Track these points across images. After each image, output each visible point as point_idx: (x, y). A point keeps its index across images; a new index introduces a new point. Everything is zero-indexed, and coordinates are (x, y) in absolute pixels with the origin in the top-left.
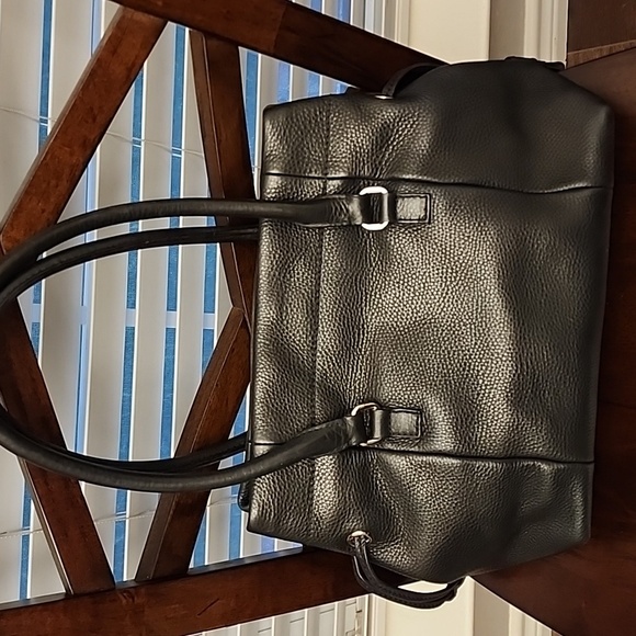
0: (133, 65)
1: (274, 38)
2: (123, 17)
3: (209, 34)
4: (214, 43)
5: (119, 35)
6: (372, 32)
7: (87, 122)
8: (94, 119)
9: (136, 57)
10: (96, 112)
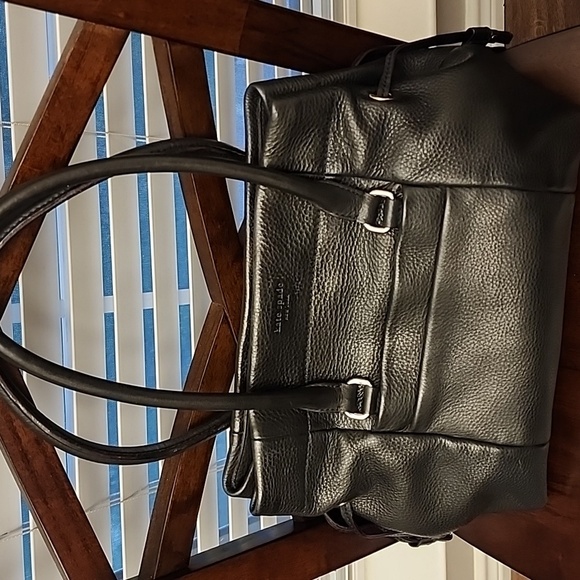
0: (98, 78)
1: (239, 38)
2: (84, 32)
3: (172, 41)
4: (178, 48)
5: (82, 50)
6: (320, 17)
7: (56, 141)
8: (62, 137)
9: (101, 71)
10: (63, 130)
